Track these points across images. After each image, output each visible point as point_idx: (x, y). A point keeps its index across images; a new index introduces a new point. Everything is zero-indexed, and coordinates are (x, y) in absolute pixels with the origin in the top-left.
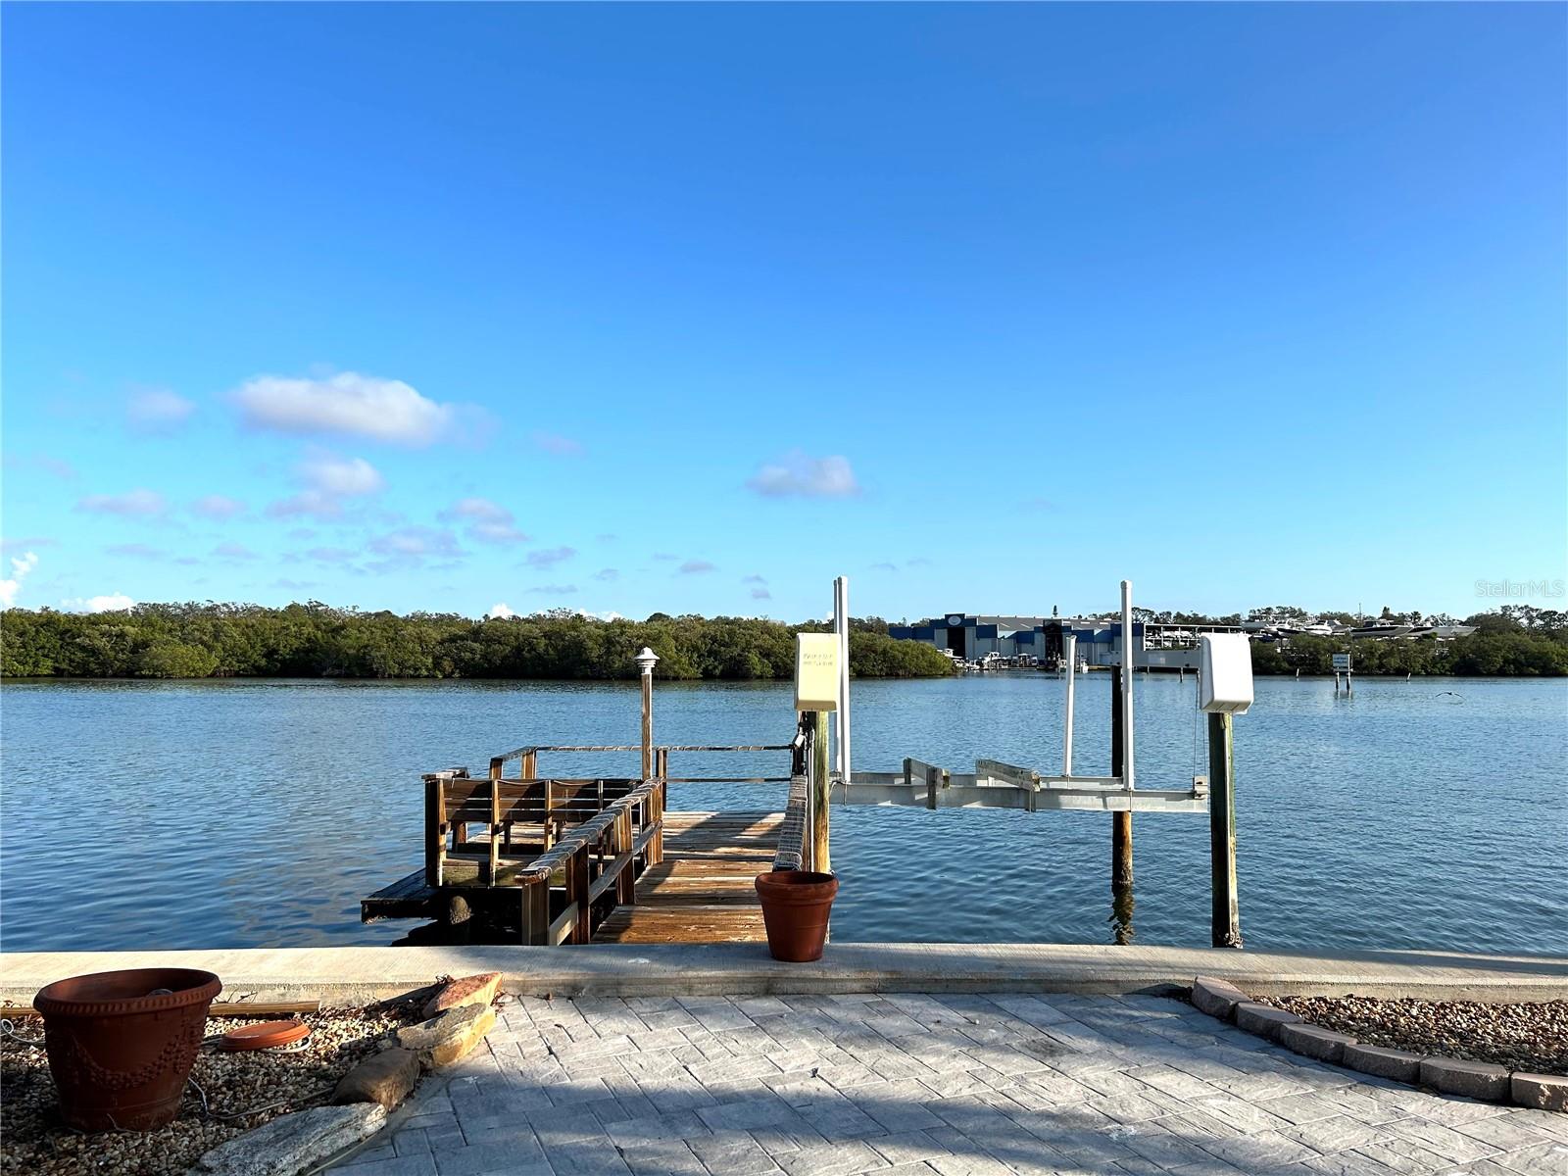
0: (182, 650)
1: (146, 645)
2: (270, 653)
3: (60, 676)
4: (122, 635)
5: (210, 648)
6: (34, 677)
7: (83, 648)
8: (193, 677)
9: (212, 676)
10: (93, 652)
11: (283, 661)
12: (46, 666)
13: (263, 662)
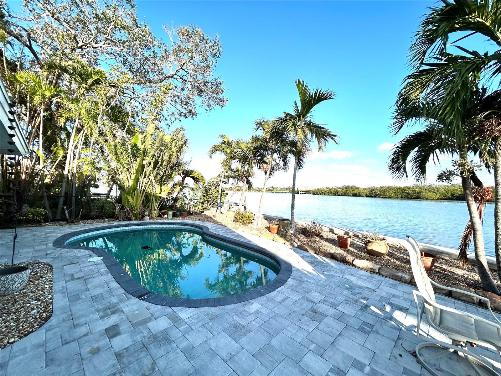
0: (430, 194)
1: (420, 192)
2: (453, 195)
3: (402, 198)
4: (415, 191)
5: (437, 194)
6: (397, 198)
7: (407, 193)
8: (432, 199)
9: (437, 199)
10: (409, 194)
11: (457, 197)
12: (400, 196)
13: (451, 197)
